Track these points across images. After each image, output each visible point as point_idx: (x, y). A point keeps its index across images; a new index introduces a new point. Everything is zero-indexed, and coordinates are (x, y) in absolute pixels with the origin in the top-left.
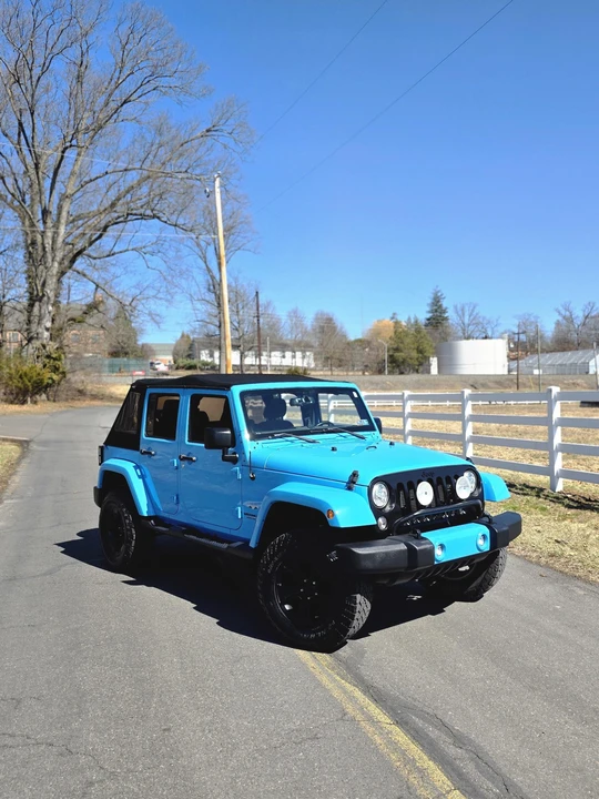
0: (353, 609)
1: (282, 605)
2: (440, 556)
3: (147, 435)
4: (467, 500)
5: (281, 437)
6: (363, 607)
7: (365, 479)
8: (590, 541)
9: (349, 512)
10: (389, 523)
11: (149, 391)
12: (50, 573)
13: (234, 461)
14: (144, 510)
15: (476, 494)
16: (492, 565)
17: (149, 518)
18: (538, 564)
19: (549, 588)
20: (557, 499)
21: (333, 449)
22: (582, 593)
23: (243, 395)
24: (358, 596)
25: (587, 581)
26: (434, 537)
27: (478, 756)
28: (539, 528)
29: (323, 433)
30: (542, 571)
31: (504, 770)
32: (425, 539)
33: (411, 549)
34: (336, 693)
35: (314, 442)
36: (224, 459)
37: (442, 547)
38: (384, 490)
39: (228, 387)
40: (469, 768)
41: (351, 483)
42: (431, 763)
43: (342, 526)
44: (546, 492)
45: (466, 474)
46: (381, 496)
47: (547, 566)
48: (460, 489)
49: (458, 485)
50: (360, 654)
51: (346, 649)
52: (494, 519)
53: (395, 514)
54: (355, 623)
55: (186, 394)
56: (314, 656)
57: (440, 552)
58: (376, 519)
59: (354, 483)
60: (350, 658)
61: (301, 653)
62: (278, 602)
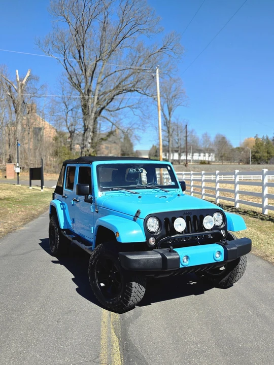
0: (130, 291)
1: (99, 283)
2: (185, 263)
3: (66, 188)
5: (117, 190)
10: (157, 241)
11: (68, 165)
14: (62, 226)
16: (235, 269)
17: (64, 230)
21: (139, 197)
23: (98, 167)
24: (134, 283)
26: (182, 252)
32: (175, 252)
33: (164, 258)
36: (86, 201)
37: (187, 258)
38: (156, 221)
39: (91, 163)
43: (123, 242)
45: (216, 215)
46: (153, 225)
48: (207, 223)
49: (205, 221)
50: (136, 316)
51: (132, 312)
52: (228, 242)
53: (162, 236)
54: (132, 298)
55: (78, 167)
56: (110, 315)
57: (185, 260)
58: (148, 239)
59: (137, 217)
60: (129, 318)
61: (105, 312)
62: (97, 281)
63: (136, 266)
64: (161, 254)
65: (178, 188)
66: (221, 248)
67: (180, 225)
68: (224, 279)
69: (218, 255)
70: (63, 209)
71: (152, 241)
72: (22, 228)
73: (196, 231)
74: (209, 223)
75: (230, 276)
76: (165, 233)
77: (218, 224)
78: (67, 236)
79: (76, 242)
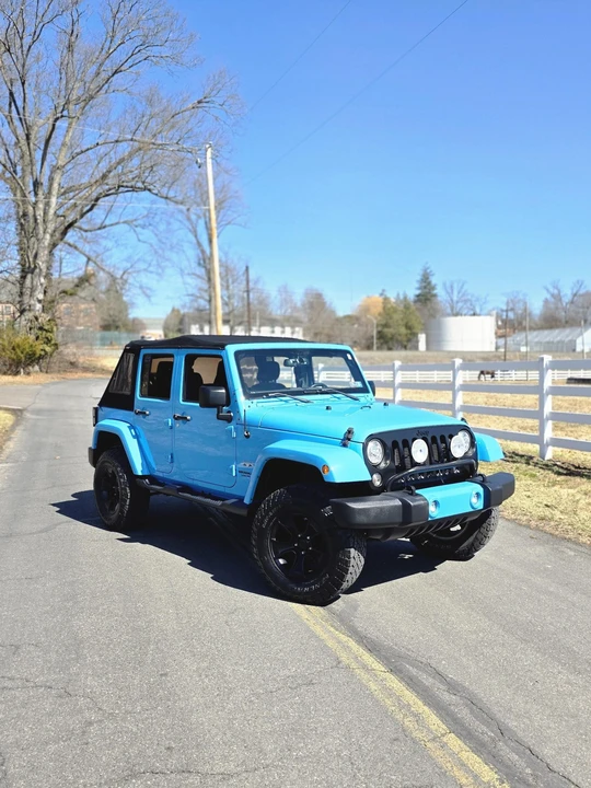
0: (347, 563)
1: (276, 559)
2: (435, 513)
3: (142, 395)
4: (461, 458)
6: (356, 561)
7: (360, 435)
8: (580, 505)
9: (344, 467)
10: (383, 479)
11: (143, 352)
12: (46, 530)
13: (229, 420)
14: (139, 469)
15: (470, 454)
16: (484, 525)
17: (143, 477)
18: (528, 527)
19: (539, 549)
20: (547, 467)
21: (328, 408)
22: (572, 553)
23: (238, 354)
24: (352, 550)
25: (577, 543)
26: (429, 494)
27: (473, 702)
28: (528, 493)
29: (317, 393)
30: (532, 533)
31: (499, 715)
32: (420, 495)
33: (406, 506)
34: (330, 643)
35: (308, 402)
36: (219, 418)
37: (436, 503)
38: (379, 447)
39: (222, 347)
40: (464, 714)
41: (346, 440)
42: (426, 708)
43: (338, 481)
44: (535, 460)
45: (461, 434)
46: (376, 453)
47: (537, 528)
48: (455, 448)
49: (453, 444)
53: (389, 471)
54: (348, 576)
55: (180, 354)
57: (434, 509)
58: (371, 475)
59: (349, 440)
60: (344, 611)
62: (272, 556)
64: (401, 500)
65: (369, 392)
66: (478, 489)
67: (420, 451)
68: (465, 544)
69: (474, 500)
70: (136, 437)
71: (377, 480)
77: (466, 450)
78: (155, 487)
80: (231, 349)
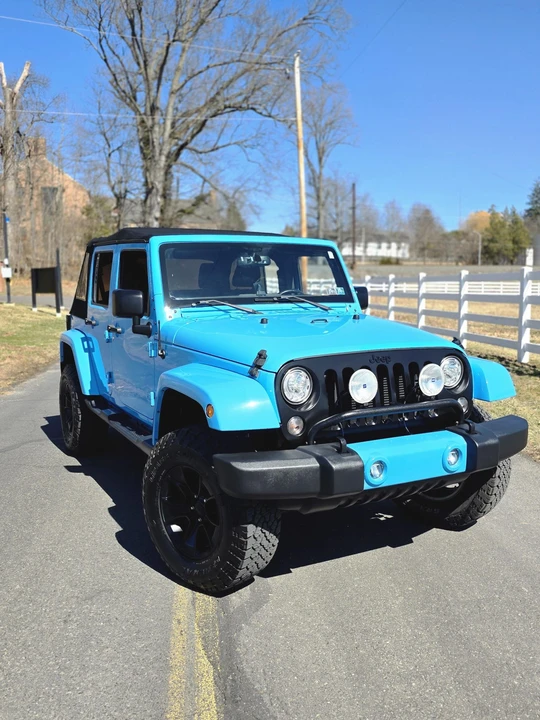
0: (243, 545)
2: (376, 479)
3: (93, 302)
4: (437, 397)
5: (210, 305)
6: (260, 542)
10: (306, 426)
11: (97, 249)
13: (147, 332)
14: (87, 389)
15: (461, 389)
17: (90, 398)
21: (262, 321)
23: (163, 248)
24: (251, 529)
29: (275, 302)
32: (352, 452)
33: (325, 468)
35: (254, 312)
37: (382, 465)
38: (305, 378)
39: (145, 239)
41: (256, 368)
43: (222, 429)
46: (298, 387)
48: (427, 381)
49: (422, 376)
50: (258, 603)
51: (245, 592)
52: (478, 427)
53: (318, 414)
54: (246, 562)
55: (117, 251)
56: (194, 600)
57: (377, 472)
58: (284, 420)
59: (259, 367)
60: (241, 609)
61: (183, 593)
62: (162, 520)
63: (256, 488)
64: (319, 459)
65: (352, 301)
66: (460, 442)
67: (363, 387)
68: (458, 510)
69: (452, 459)
70: (89, 350)
71: (295, 426)
72: (9, 393)
73: (400, 401)
74: (433, 381)
75: (473, 503)
76: (326, 406)
77: (452, 383)
78: (97, 411)
79: (117, 425)
80: (156, 242)
